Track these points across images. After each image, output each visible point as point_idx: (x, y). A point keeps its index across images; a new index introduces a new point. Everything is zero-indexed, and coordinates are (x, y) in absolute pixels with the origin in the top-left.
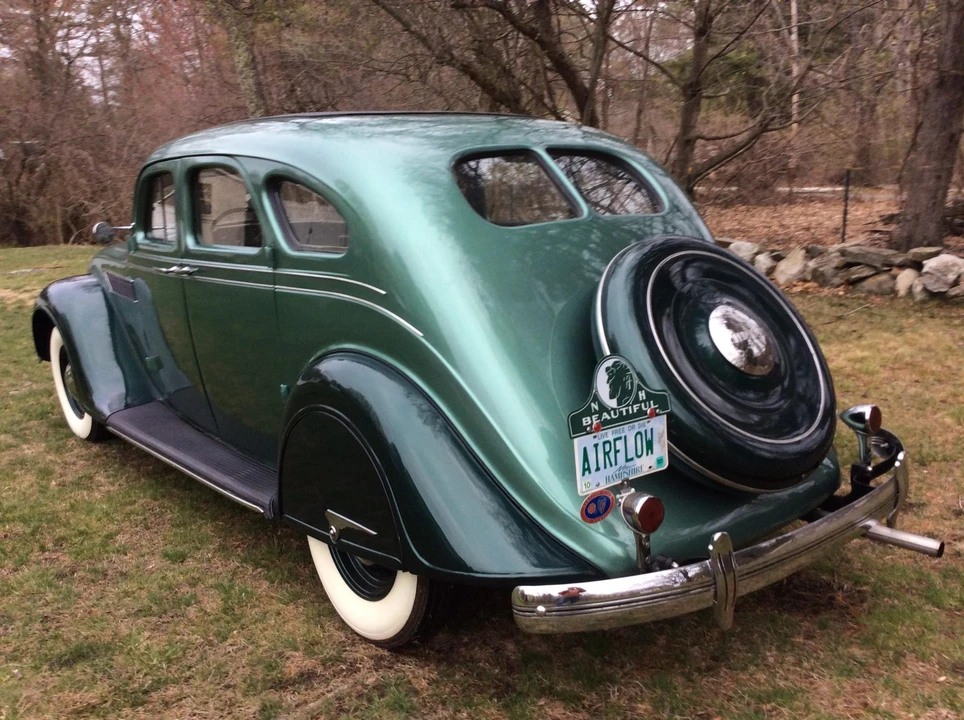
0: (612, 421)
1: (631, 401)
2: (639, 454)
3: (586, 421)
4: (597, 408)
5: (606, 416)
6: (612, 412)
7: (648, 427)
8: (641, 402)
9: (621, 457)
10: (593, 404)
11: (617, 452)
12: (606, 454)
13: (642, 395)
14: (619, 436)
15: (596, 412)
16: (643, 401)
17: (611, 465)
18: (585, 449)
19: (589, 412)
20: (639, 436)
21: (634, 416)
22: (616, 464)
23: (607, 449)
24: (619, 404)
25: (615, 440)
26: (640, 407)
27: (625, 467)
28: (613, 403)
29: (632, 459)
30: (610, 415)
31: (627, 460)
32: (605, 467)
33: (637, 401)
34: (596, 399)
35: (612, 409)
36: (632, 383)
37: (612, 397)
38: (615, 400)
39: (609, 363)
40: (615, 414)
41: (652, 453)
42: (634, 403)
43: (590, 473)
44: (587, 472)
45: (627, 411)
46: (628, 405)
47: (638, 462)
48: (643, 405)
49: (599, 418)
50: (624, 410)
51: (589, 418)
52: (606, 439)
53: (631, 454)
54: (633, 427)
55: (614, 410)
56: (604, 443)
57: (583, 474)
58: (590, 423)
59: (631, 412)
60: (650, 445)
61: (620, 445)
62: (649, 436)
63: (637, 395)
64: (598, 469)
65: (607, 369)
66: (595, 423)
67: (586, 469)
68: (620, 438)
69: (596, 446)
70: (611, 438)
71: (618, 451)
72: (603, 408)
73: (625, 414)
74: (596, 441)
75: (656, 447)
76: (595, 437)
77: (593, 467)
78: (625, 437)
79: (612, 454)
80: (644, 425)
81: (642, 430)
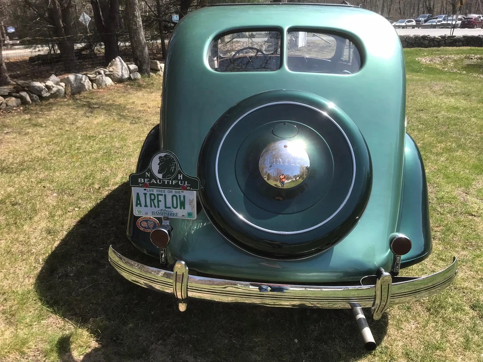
0: (157, 185)
1: (172, 177)
2: (175, 206)
3: (141, 180)
4: (149, 176)
5: (153, 181)
6: (158, 180)
7: (182, 194)
9: (162, 204)
10: (147, 173)
12: (151, 200)
13: (180, 177)
14: (161, 193)
15: (148, 177)
16: (180, 180)
18: (138, 194)
19: (144, 177)
20: (175, 198)
21: (172, 186)
22: (158, 207)
23: (153, 198)
24: (163, 177)
25: (158, 195)
26: (178, 182)
27: (164, 210)
28: (160, 176)
29: (170, 208)
30: (157, 182)
31: (166, 207)
32: (151, 206)
33: (176, 178)
34: (150, 171)
35: (159, 178)
36: (175, 169)
37: (160, 172)
39: (163, 155)
40: (160, 182)
41: (184, 208)
42: (174, 179)
43: (141, 206)
44: (139, 206)
45: (168, 182)
46: (170, 179)
47: (174, 211)
48: (180, 182)
49: (150, 181)
50: (166, 181)
51: (143, 180)
52: (152, 193)
53: (169, 204)
54: (171, 192)
55: (160, 179)
56: (151, 194)
57: (137, 206)
58: (143, 182)
59: (170, 183)
60: (183, 205)
62: (182, 199)
63: (177, 176)
64: (146, 206)
65: (160, 158)
66: (146, 182)
67: (138, 203)
69: (145, 194)
70: (155, 193)
72: (153, 176)
73: (166, 183)
74: (145, 192)
75: (187, 206)
76: (145, 190)
77: (143, 203)
78: (165, 195)
79: (156, 201)
80: (179, 192)
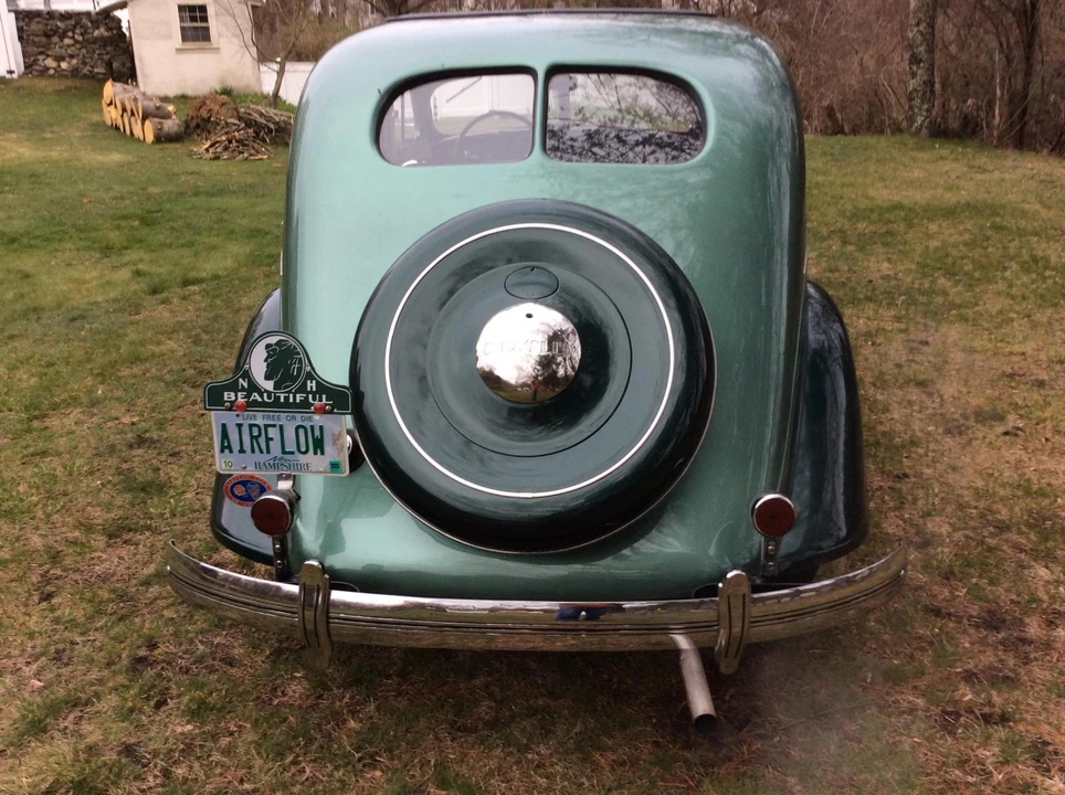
0: (263, 404)
1: (294, 387)
2: (303, 449)
3: (228, 396)
4: (246, 385)
5: (256, 396)
6: (265, 395)
7: (317, 423)
8: (308, 393)
10: (241, 380)
11: (268, 439)
12: (252, 437)
13: (312, 385)
14: (272, 423)
15: (243, 389)
16: (311, 392)
17: (261, 452)
18: (224, 426)
19: (234, 387)
20: (301, 431)
21: (295, 405)
22: (268, 452)
23: (256, 434)
24: (276, 387)
25: (266, 426)
26: (307, 398)
27: (281, 459)
28: (269, 385)
29: (292, 453)
31: (284, 452)
33: (303, 389)
34: (247, 375)
35: (266, 391)
36: (300, 369)
37: (268, 377)
38: (272, 382)
39: (273, 340)
40: (269, 398)
41: (323, 453)
42: (298, 391)
43: (231, 451)
44: (227, 451)
46: (290, 392)
47: (302, 459)
48: (310, 396)
49: (248, 396)
50: (282, 396)
51: (233, 394)
52: (253, 422)
53: (290, 447)
54: (294, 418)
55: (269, 393)
56: (251, 426)
57: (222, 451)
58: (233, 398)
59: (291, 400)
60: (319, 445)
61: (273, 433)
62: (317, 433)
63: (305, 384)
64: (242, 451)
65: (268, 346)
66: (239, 400)
67: (226, 446)
68: (274, 426)
70: (260, 421)
71: (272, 439)
72: (253, 386)
73: (282, 400)
74: (240, 420)
75: (328, 448)
76: (238, 416)
77: (236, 446)
78: (281, 426)
79: (262, 440)
80: (310, 419)
81: (308, 424)
